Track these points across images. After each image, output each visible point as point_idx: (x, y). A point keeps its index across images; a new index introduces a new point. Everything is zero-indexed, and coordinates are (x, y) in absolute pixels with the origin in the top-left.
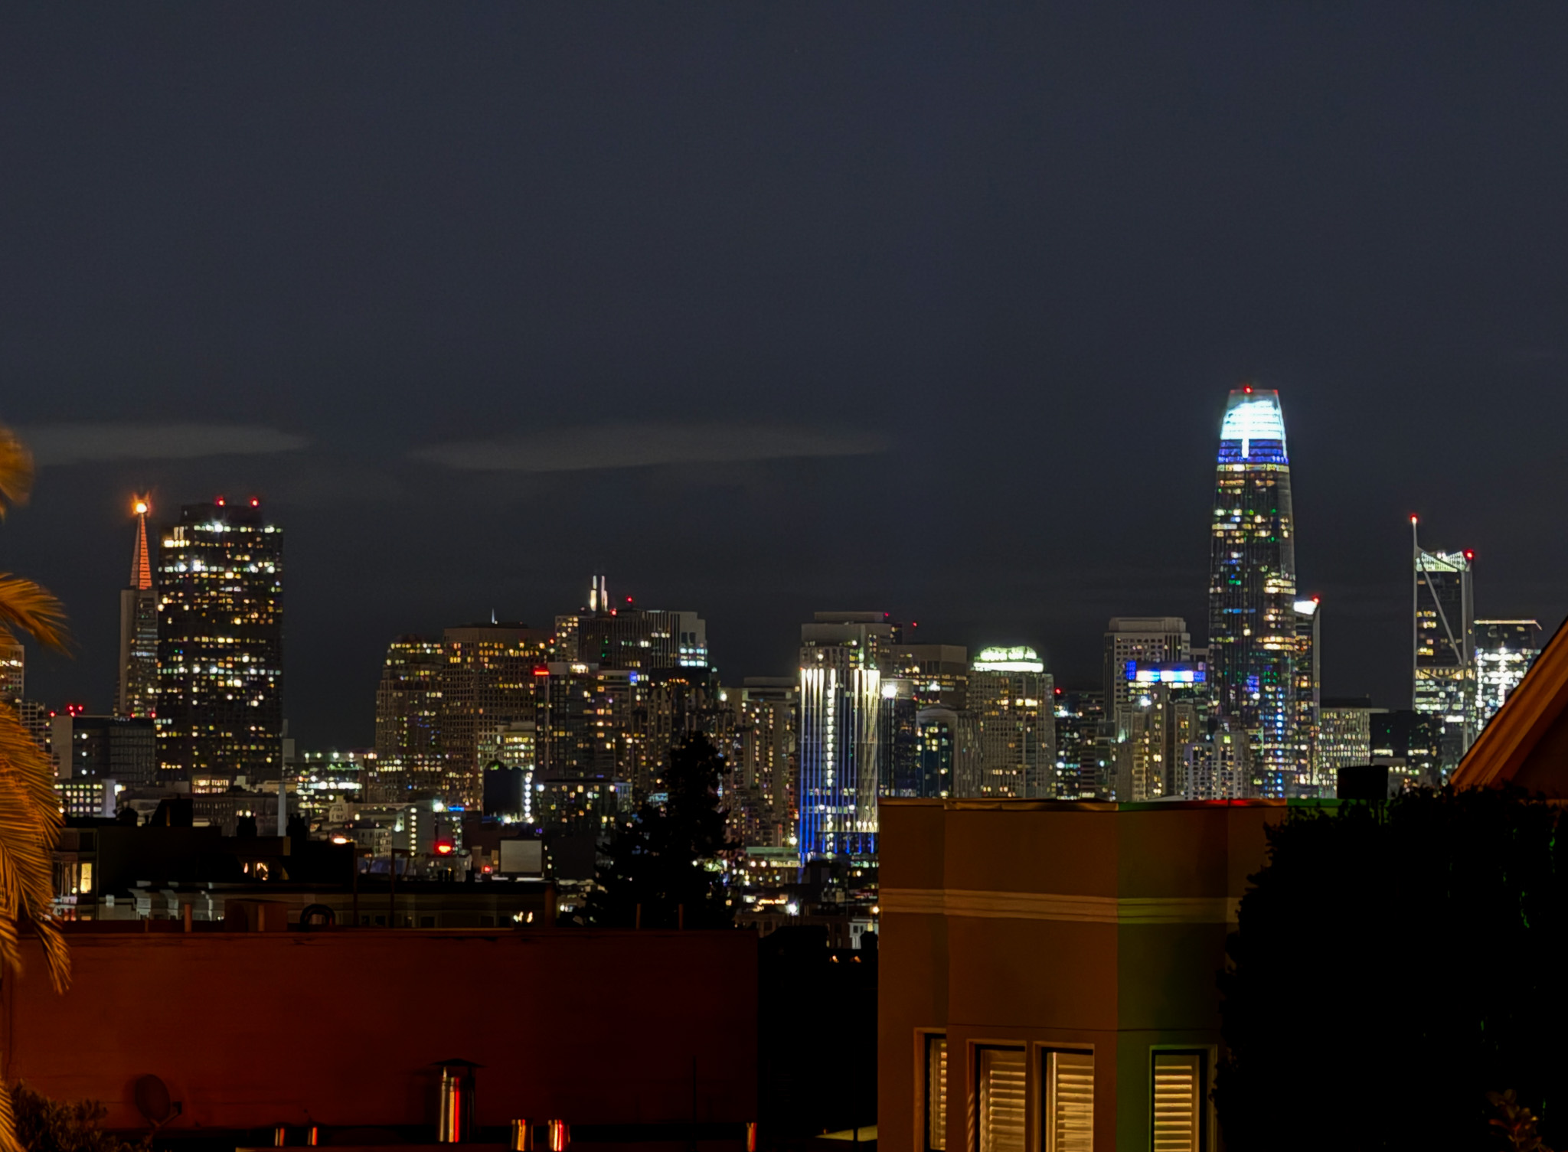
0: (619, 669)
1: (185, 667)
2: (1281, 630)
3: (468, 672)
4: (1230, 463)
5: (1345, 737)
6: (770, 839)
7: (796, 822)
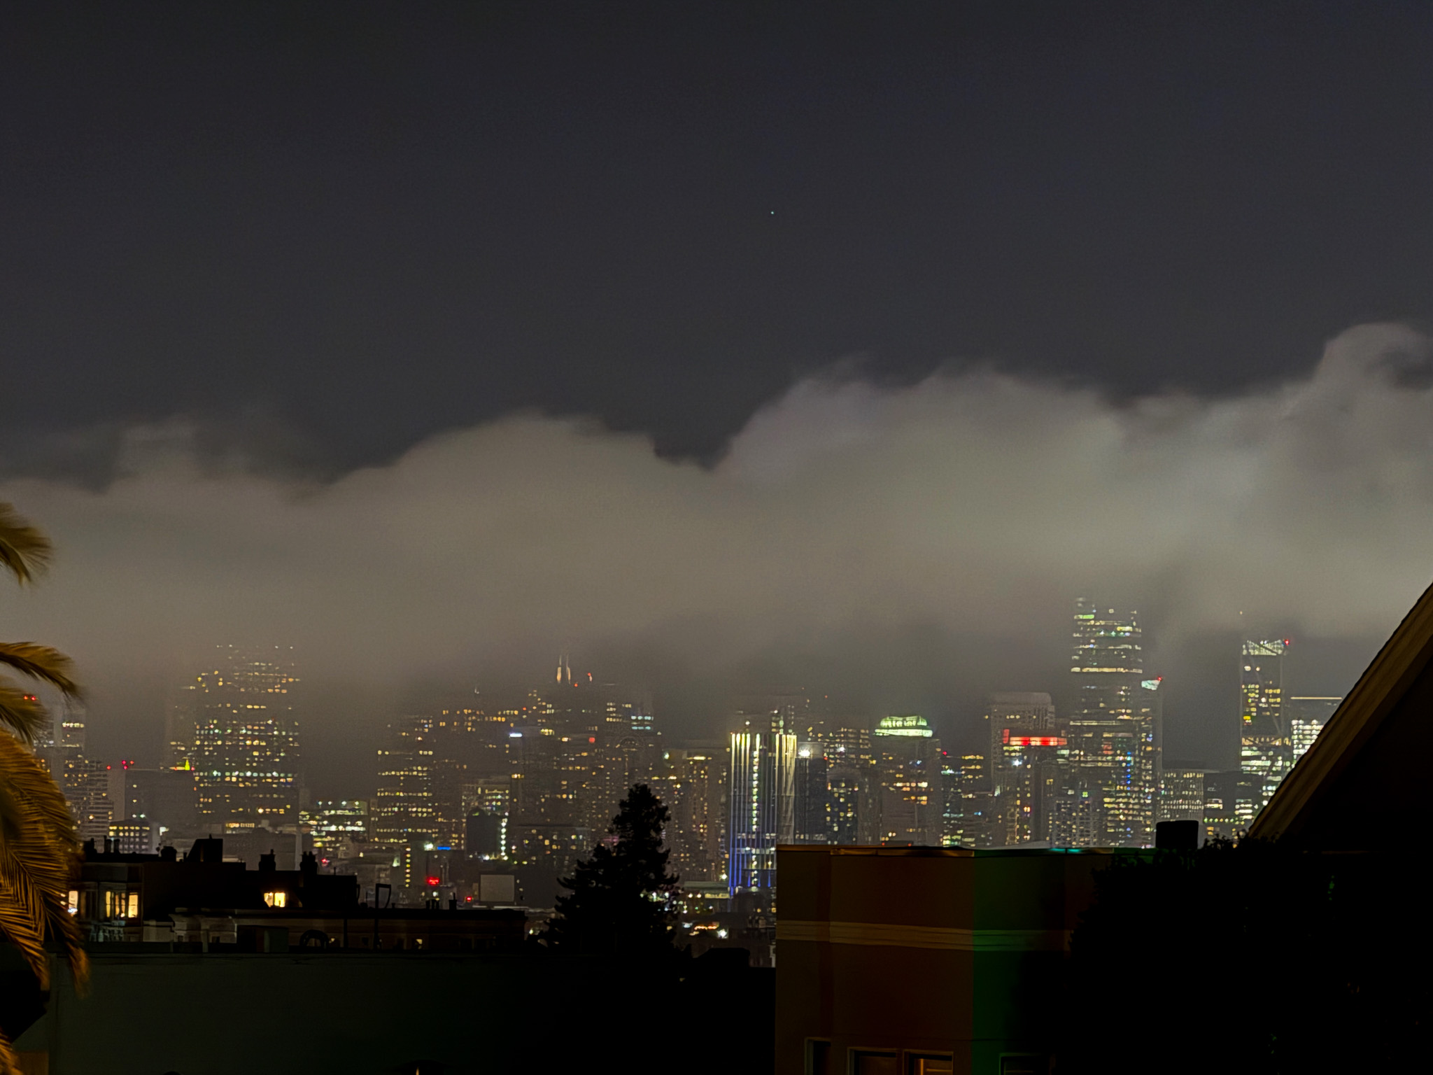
0: (580, 732)
2: (1130, 703)
3: (454, 734)
5: (1183, 794)
6: (705, 876)
7: (727, 861)
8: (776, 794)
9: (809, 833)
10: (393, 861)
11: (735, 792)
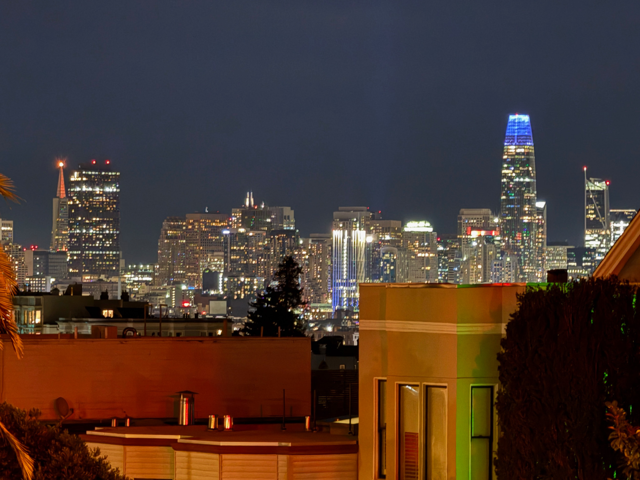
0: (258, 230)
1: (80, 230)
2: (530, 214)
3: (197, 232)
4: (509, 145)
5: (557, 258)
6: (321, 300)
7: (331, 293)
8: (356, 260)
9: (372, 279)
10: (166, 293)
11: (335, 259)
